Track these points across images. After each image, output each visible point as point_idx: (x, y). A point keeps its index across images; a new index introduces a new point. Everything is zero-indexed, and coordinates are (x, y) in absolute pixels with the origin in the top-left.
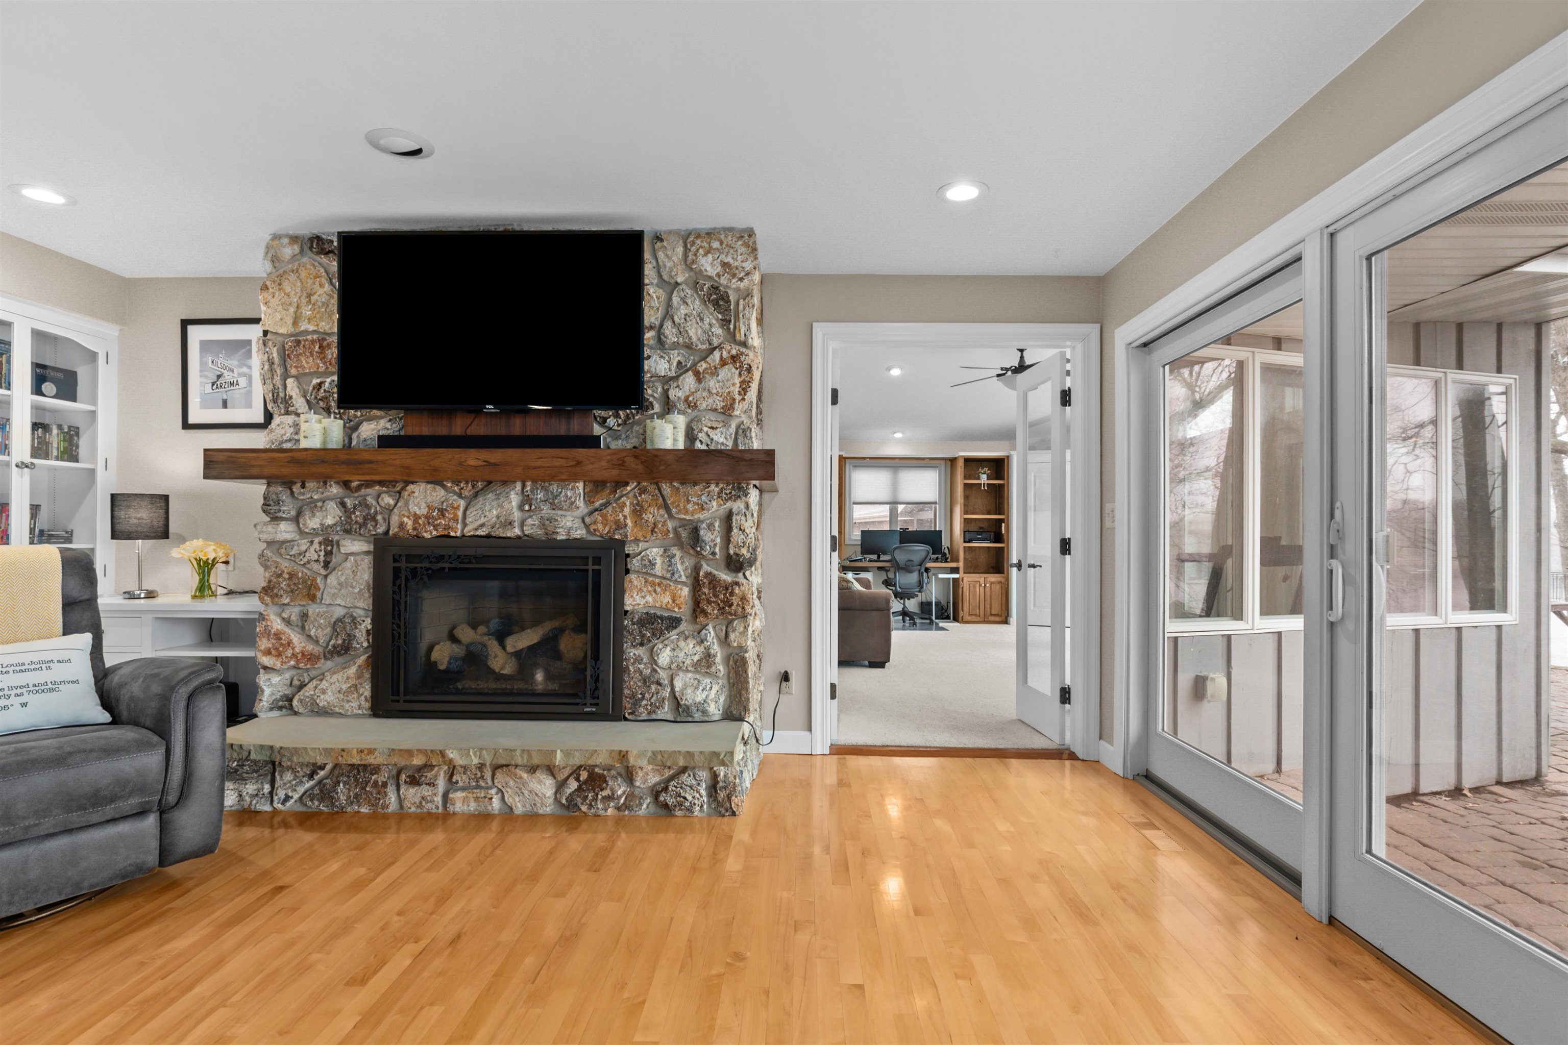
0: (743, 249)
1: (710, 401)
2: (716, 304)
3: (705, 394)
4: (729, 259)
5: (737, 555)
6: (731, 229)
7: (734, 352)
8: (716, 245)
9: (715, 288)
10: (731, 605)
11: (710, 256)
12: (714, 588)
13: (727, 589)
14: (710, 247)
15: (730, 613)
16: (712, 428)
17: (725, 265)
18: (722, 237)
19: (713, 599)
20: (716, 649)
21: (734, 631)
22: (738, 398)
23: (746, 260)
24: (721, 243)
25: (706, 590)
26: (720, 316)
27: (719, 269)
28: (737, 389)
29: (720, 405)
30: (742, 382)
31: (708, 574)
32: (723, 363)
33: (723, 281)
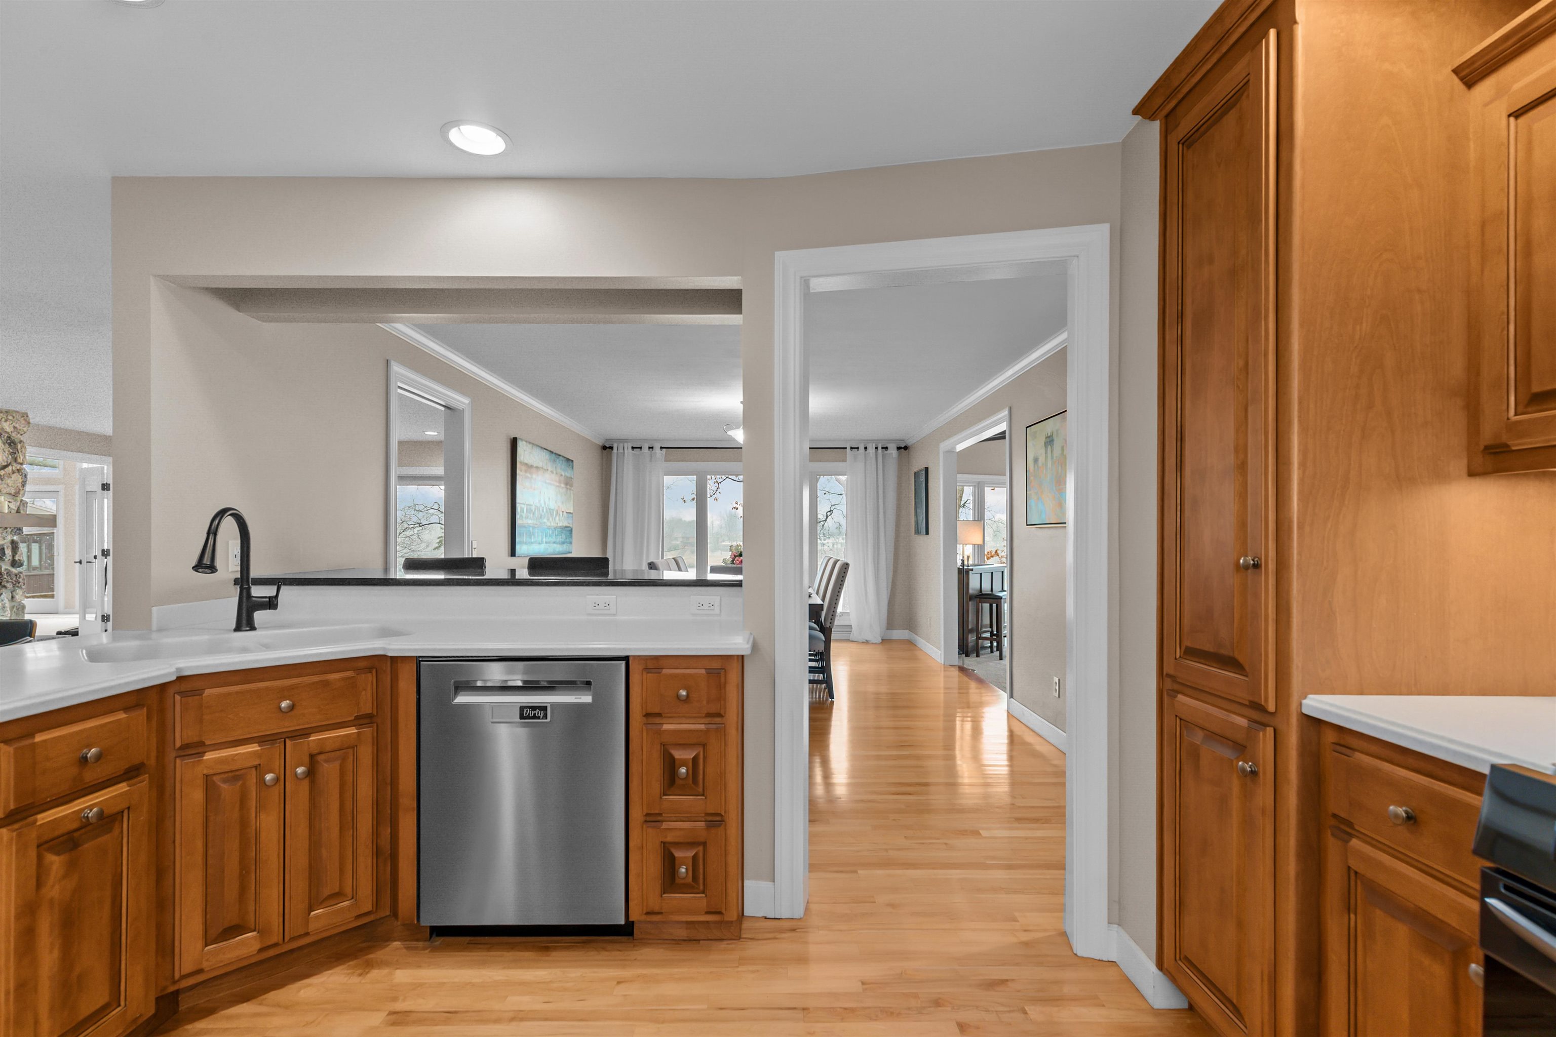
0: (23, 422)
1: (8, 489)
2: (10, 444)
3: (5, 486)
4: (17, 426)
5: (19, 560)
6: (17, 412)
7: (18, 468)
8: (10, 418)
9: (9, 437)
10: (19, 583)
11: (8, 422)
12: (10, 575)
13: (16, 576)
14: (8, 418)
15: (18, 587)
16: (9, 502)
17: (15, 427)
18: (14, 415)
19: (10, 580)
20: (8, 605)
21: (17, 594)
22: (21, 488)
23: (25, 427)
24: (14, 417)
25: (5, 577)
26: (11, 451)
27: (12, 429)
28: (20, 485)
29: (13, 492)
30: (23, 482)
31: (6, 569)
32: (14, 472)
33: (14, 434)
